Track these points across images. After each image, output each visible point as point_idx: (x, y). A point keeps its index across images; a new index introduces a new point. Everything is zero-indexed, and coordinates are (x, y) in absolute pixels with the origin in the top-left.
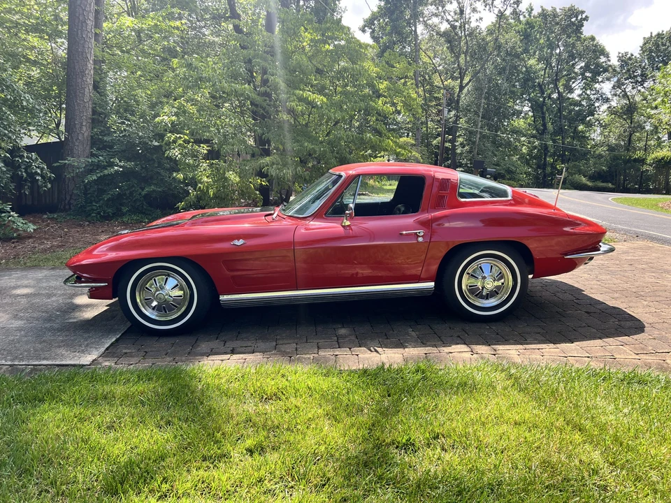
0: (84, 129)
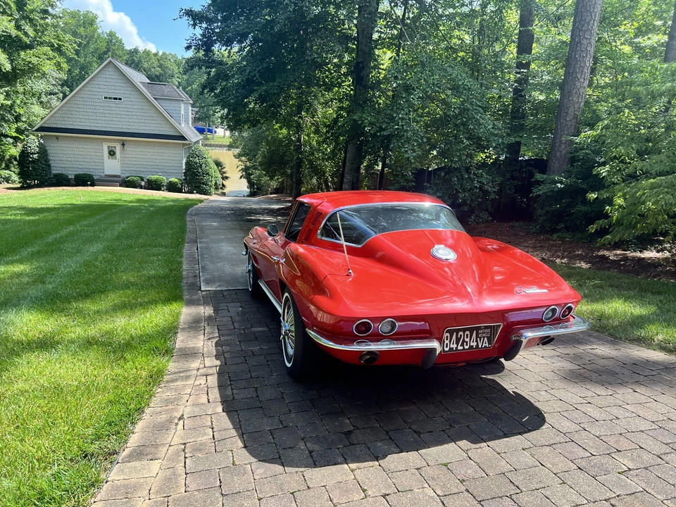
0: (563, 146)
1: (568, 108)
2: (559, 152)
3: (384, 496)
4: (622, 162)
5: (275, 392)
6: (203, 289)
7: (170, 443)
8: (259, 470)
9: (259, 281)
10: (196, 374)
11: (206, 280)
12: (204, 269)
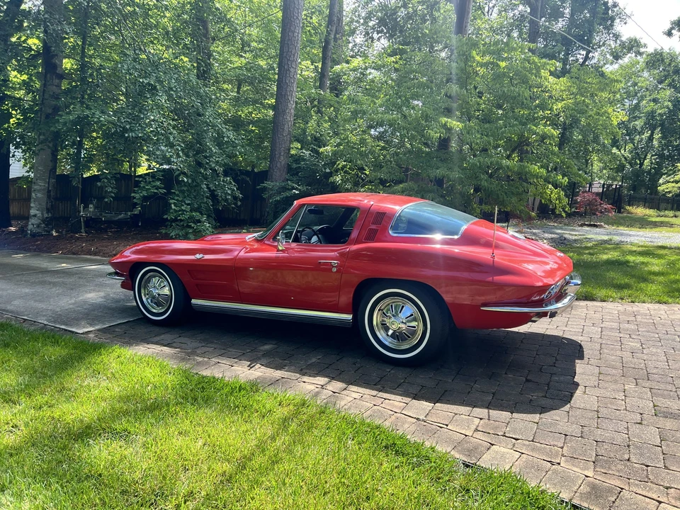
0: (282, 158)
1: (284, 125)
2: (279, 163)
3: (625, 396)
4: (345, 172)
5: (424, 378)
6: (81, 331)
7: (466, 436)
8: (555, 418)
9: (194, 301)
10: (334, 393)
11: (55, 322)
12: (12, 312)
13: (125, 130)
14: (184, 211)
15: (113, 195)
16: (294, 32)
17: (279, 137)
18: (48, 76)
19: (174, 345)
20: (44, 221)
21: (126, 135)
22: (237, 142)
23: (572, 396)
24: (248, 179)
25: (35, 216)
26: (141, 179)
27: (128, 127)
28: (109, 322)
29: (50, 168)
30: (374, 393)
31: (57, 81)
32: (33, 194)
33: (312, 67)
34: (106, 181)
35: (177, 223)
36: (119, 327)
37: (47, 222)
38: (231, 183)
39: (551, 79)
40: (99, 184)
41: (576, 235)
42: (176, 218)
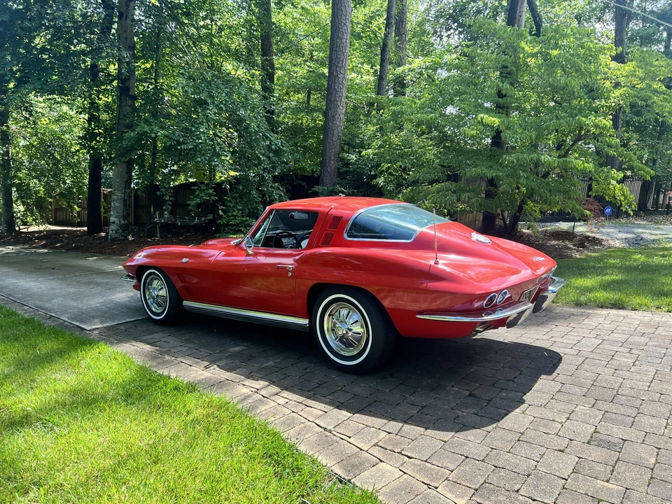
1: (333, 131)
2: (329, 168)
3: (568, 418)
4: (390, 174)
5: (363, 388)
6: (88, 329)
7: (361, 450)
8: (469, 438)
9: (185, 303)
10: (264, 397)
11: (73, 319)
12: (46, 309)
13: (179, 143)
14: (234, 215)
15: (170, 203)
16: (342, 39)
17: (329, 143)
18: (123, 97)
19: (158, 344)
20: (121, 227)
21: (179, 148)
22: (285, 149)
23: (506, 415)
24: (304, 184)
25: (114, 222)
26: (196, 188)
27: (181, 140)
28: (118, 320)
29: (125, 180)
30: (301, 399)
31: (130, 102)
32: (112, 204)
33: (372, 71)
34: (164, 190)
35: (230, 227)
36: (125, 325)
37: (125, 228)
38: (279, 189)
39: (614, 64)
40: (158, 193)
41: (656, 235)
42: (228, 222)
